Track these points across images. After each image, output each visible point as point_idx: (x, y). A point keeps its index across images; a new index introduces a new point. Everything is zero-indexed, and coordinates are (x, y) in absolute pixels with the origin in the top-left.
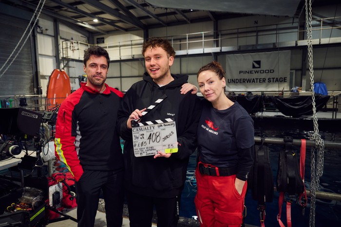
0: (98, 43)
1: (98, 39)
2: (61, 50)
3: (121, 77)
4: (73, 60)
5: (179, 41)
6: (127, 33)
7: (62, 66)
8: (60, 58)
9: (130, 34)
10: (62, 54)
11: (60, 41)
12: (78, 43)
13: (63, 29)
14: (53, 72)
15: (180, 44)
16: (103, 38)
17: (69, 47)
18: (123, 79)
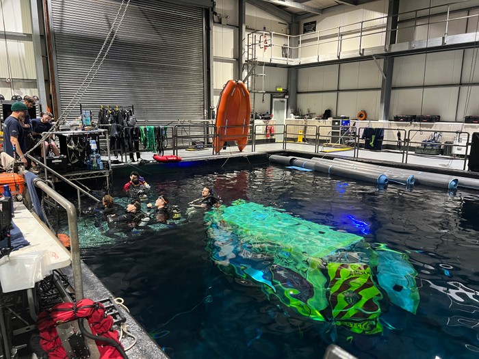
0: (305, 31)
1: (305, 24)
2: (246, 48)
3: (338, 90)
4: (261, 64)
5: (466, 13)
6: (358, 9)
7: (245, 73)
8: (244, 62)
9: (362, 9)
10: (246, 54)
11: (245, 34)
12: (271, 34)
13: (251, 12)
14: (226, 85)
15: (468, 18)
16: (315, 22)
17: (257, 42)
18: (341, 93)
